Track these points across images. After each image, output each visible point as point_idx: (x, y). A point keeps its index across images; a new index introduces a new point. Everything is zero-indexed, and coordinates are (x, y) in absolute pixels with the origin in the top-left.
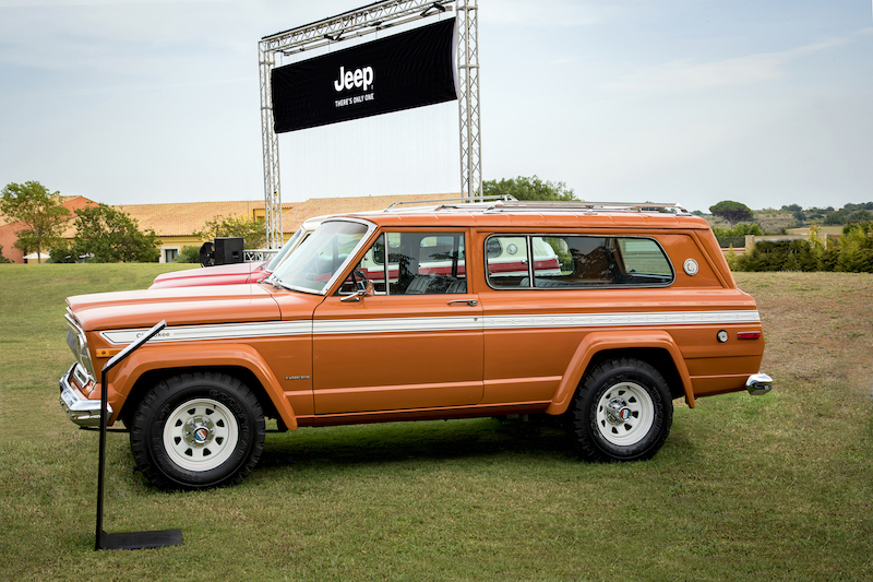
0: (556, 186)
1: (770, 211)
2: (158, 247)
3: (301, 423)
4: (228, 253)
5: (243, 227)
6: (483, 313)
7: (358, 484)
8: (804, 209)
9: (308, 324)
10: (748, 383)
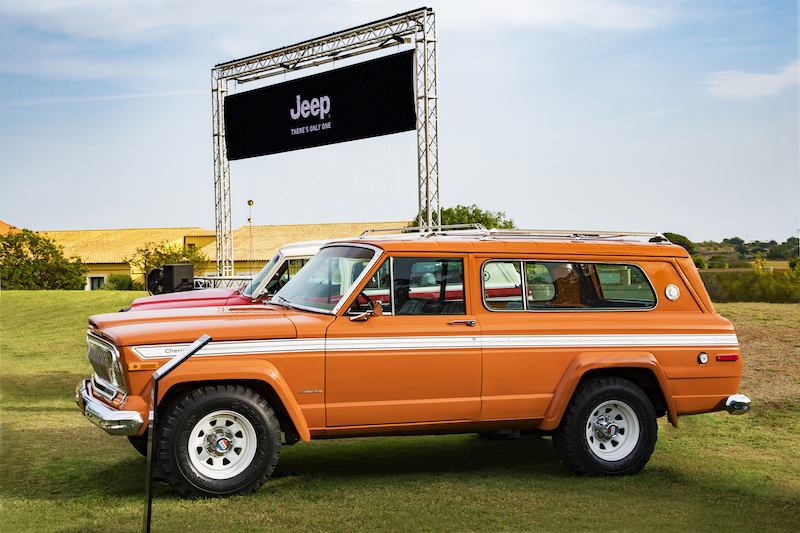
0: (495, 216)
1: (711, 244)
2: (84, 275)
3: (315, 436)
4: (177, 282)
5: (176, 255)
6: (481, 333)
7: (367, 493)
8: (746, 242)
9: (322, 341)
10: (728, 403)
